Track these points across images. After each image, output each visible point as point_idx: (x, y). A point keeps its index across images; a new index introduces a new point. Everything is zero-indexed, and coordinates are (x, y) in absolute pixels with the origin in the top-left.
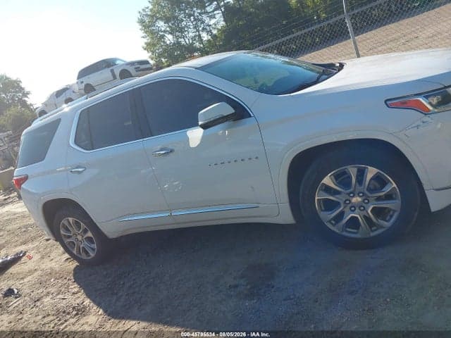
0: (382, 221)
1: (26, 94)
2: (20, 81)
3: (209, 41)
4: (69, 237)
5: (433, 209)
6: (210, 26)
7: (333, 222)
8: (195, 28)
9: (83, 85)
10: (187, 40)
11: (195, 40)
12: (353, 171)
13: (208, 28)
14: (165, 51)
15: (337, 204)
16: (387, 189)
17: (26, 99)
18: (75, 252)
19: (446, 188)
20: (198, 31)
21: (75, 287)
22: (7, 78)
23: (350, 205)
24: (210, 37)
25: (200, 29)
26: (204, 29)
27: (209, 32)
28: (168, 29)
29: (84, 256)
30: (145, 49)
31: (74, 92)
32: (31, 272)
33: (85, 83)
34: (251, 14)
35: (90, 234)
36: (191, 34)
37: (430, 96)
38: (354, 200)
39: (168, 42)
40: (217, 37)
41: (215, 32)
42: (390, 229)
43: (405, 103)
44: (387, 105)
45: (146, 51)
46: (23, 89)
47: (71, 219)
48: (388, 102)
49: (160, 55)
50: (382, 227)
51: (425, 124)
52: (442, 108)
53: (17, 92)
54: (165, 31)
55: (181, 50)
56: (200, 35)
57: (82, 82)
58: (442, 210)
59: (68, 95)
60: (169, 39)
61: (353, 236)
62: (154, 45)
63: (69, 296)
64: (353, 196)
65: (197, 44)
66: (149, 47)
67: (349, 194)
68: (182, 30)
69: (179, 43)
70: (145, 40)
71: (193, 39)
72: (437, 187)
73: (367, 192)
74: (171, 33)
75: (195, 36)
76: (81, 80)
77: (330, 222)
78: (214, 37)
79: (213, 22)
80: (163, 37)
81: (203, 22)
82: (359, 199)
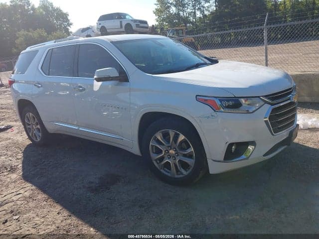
0: (183, 170)
1: (70, 25)
2: (68, 15)
3: (200, 18)
4: (29, 125)
5: (211, 172)
6: (204, 7)
7: (158, 162)
8: (193, 6)
9: (100, 26)
10: (185, 14)
11: (191, 15)
12: (172, 134)
13: (202, 8)
14: (168, 17)
15: (161, 152)
16: (189, 151)
17: (69, 27)
18: (30, 135)
19: (219, 161)
20: (194, 9)
21: (20, 156)
22: (60, 11)
23: (168, 154)
24: (201, 15)
25: (197, 8)
26: (199, 9)
27: (202, 12)
28: (174, 3)
29: (34, 139)
30: (154, 13)
31: (93, 31)
32: (7, 139)
33: (102, 25)
34: (236, 5)
35: (39, 126)
36: (189, 10)
37: (223, 100)
38: (171, 151)
39: (172, 12)
40: (207, 17)
41: (206, 13)
42: (186, 176)
43: (206, 100)
44: (196, 97)
45: (155, 15)
46: (68, 20)
47: (31, 114)
48: (198, 97)
49: (164, 20)
50: (182, 174)
51: (213, 117)
52: (227, 110)
53: (64, 22)
54: (171, 4)
55: (179, 19)
56: (195, 12)
57: (100, 24)
58: (216, 174)
59: (89, 32)
60: (173, 10)
61: (167, 174)
62: (161, 12)
63: (14, 159)
64: (171, 149)
65: (191, 19)
66: (158, 12)
67: (168, 147)
68: (183, 6)
69: (179, 14)
70: (156, 7)
71: (190, 14)
72: (214, 159)
73: (177, 149)
74: (175, 6)
75: (192, 12)
76: (100, 22)
77: (156, 160)
78: (205, 16)
79: (207, 5)
80: (169, 7)
81: (200, 3)
82: (174, 152)
